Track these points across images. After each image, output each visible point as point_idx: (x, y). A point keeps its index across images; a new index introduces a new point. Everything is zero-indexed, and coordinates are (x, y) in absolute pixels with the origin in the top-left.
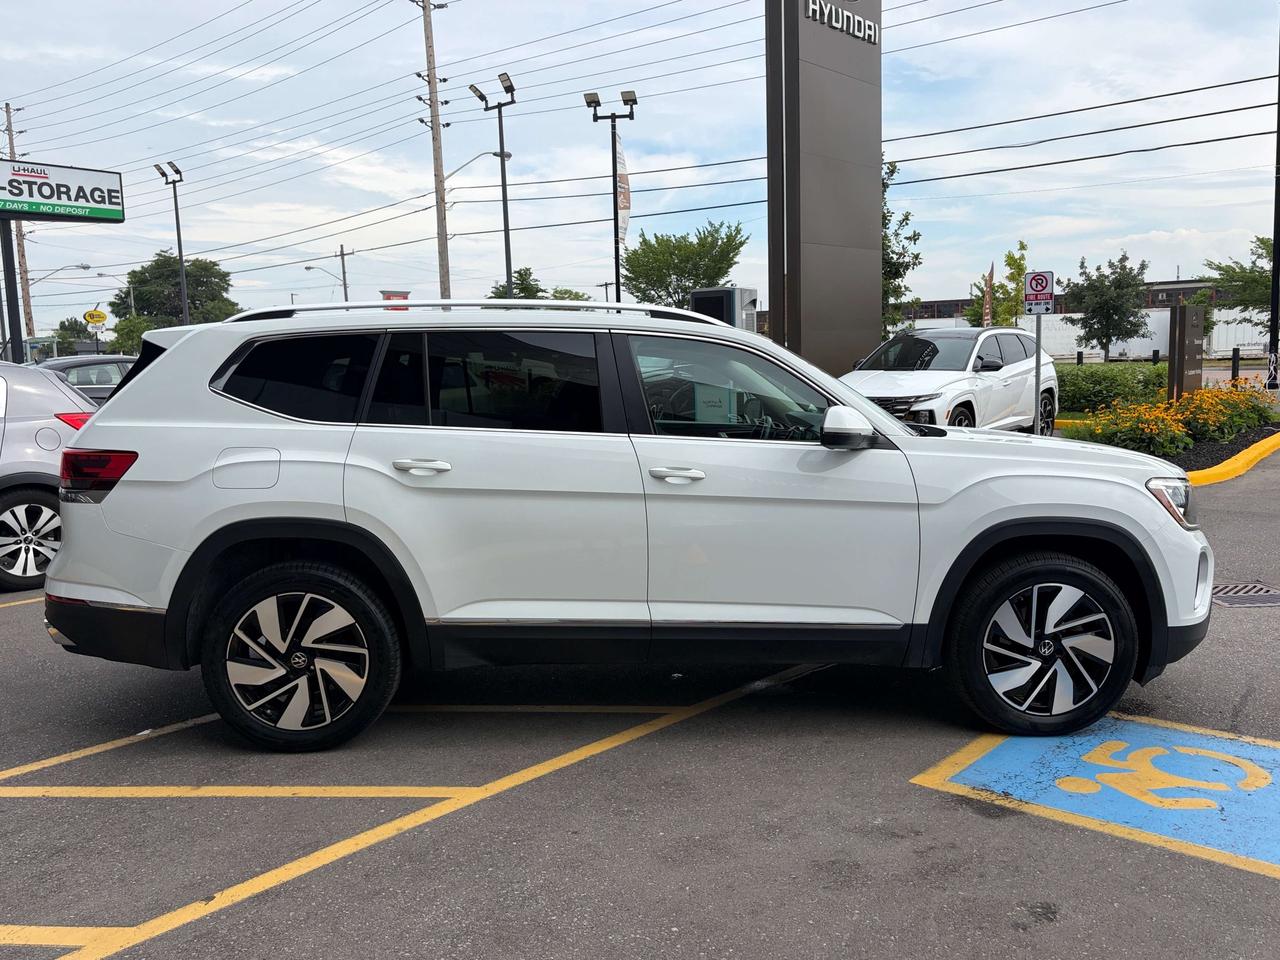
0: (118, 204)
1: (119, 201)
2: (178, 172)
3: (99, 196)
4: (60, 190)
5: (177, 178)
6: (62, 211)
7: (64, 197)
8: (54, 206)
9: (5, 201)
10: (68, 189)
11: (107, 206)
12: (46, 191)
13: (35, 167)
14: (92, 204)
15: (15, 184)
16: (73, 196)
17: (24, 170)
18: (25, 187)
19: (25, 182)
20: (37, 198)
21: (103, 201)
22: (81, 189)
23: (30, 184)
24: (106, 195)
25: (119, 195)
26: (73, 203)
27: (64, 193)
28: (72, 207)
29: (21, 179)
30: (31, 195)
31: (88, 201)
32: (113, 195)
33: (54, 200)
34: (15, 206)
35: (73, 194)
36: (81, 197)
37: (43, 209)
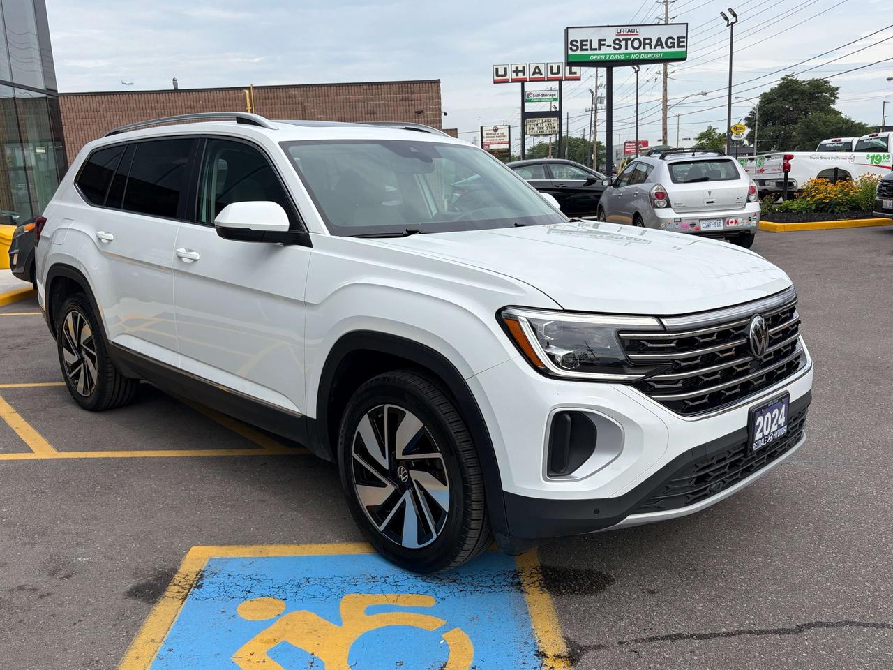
0: (683, 47)
1: (685, 44)
2: (735, 15)
3: (671, 43)
4: (646, 42)
5: (734, 20)
6: (645, 57)
7: (647, 46)
8: (640, 54)
9: (610, 54)
10: (651, 40)
11: (676, 49)
12: (636, 44)
13: (630, 28)
14: (666, 50)
15: (617, 42)
16: (653, 45)
17: (624, 31)
18: (623, 43)
19: (623, 40)
20: (630, 50)
21: (673, 47)
22: (659, 39)
23: (627, 40)
24: (676, 41)
25: (685, 40)
26: (653, 50)
27: (647, 44)
28: (651, 53)
29: (621, 38)
30: (626, 48)
31: (663, 47)
32: (681, 41)
33: (641, 50)
34: (616, 57)
35: (653, 44)
36: (659, 45)
37: (633, 57)
